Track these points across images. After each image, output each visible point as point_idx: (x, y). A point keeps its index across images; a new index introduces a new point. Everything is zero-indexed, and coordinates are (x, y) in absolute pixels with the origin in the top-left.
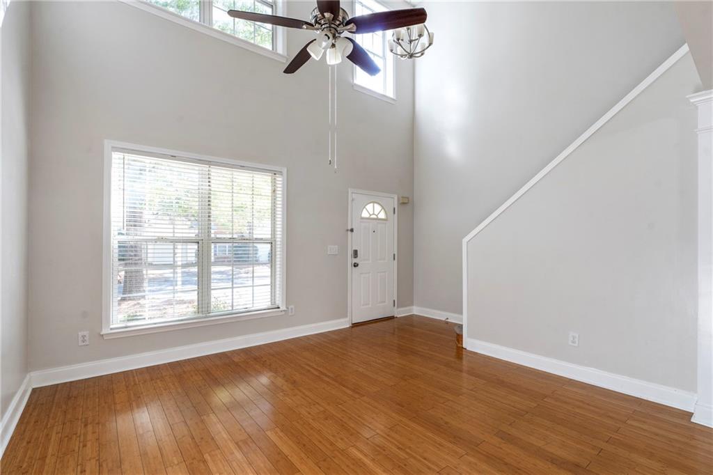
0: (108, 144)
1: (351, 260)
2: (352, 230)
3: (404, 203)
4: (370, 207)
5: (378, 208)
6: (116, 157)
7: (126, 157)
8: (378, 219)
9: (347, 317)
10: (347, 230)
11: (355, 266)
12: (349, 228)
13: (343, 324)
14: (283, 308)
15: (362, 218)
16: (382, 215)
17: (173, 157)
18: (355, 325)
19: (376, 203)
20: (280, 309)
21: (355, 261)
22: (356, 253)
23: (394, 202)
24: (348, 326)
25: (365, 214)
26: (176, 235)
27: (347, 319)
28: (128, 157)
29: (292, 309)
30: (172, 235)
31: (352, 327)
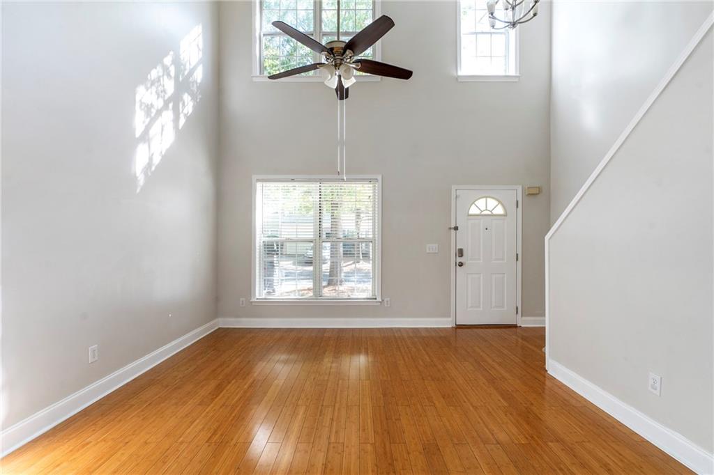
0: (254, 177)
1: (453, 259)
2: (456, 228)
3: (530, 195)
4: (481, 203)
5: (492, 203)
6: (259, 185)
7: (264, 185)
8: (493, 215)
9: (450, 317)
10: (450, 228)
11: (460, 266)
12: (453, 226)
13: (446, 323)
14: (379, 299)
15: (469, 215)
16: (499, 210)
17: (293, 180)
18: (459, 327)
19: (489, 197)
20: (377, 300)
21: (459, 260)
22: (461, 253)
23: (517, 193)
24: (450, 326)
25: (473, 210)
26: (299, 236)
27: (450, 319)
28: (265, 184)
29: (387, 301)
30: (295, 236)
31: (456, 328)
